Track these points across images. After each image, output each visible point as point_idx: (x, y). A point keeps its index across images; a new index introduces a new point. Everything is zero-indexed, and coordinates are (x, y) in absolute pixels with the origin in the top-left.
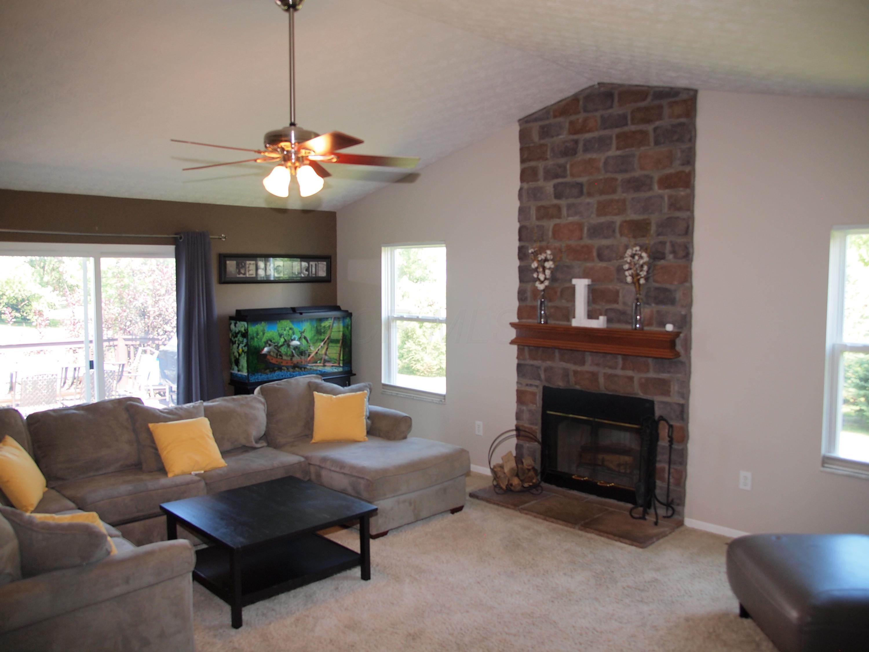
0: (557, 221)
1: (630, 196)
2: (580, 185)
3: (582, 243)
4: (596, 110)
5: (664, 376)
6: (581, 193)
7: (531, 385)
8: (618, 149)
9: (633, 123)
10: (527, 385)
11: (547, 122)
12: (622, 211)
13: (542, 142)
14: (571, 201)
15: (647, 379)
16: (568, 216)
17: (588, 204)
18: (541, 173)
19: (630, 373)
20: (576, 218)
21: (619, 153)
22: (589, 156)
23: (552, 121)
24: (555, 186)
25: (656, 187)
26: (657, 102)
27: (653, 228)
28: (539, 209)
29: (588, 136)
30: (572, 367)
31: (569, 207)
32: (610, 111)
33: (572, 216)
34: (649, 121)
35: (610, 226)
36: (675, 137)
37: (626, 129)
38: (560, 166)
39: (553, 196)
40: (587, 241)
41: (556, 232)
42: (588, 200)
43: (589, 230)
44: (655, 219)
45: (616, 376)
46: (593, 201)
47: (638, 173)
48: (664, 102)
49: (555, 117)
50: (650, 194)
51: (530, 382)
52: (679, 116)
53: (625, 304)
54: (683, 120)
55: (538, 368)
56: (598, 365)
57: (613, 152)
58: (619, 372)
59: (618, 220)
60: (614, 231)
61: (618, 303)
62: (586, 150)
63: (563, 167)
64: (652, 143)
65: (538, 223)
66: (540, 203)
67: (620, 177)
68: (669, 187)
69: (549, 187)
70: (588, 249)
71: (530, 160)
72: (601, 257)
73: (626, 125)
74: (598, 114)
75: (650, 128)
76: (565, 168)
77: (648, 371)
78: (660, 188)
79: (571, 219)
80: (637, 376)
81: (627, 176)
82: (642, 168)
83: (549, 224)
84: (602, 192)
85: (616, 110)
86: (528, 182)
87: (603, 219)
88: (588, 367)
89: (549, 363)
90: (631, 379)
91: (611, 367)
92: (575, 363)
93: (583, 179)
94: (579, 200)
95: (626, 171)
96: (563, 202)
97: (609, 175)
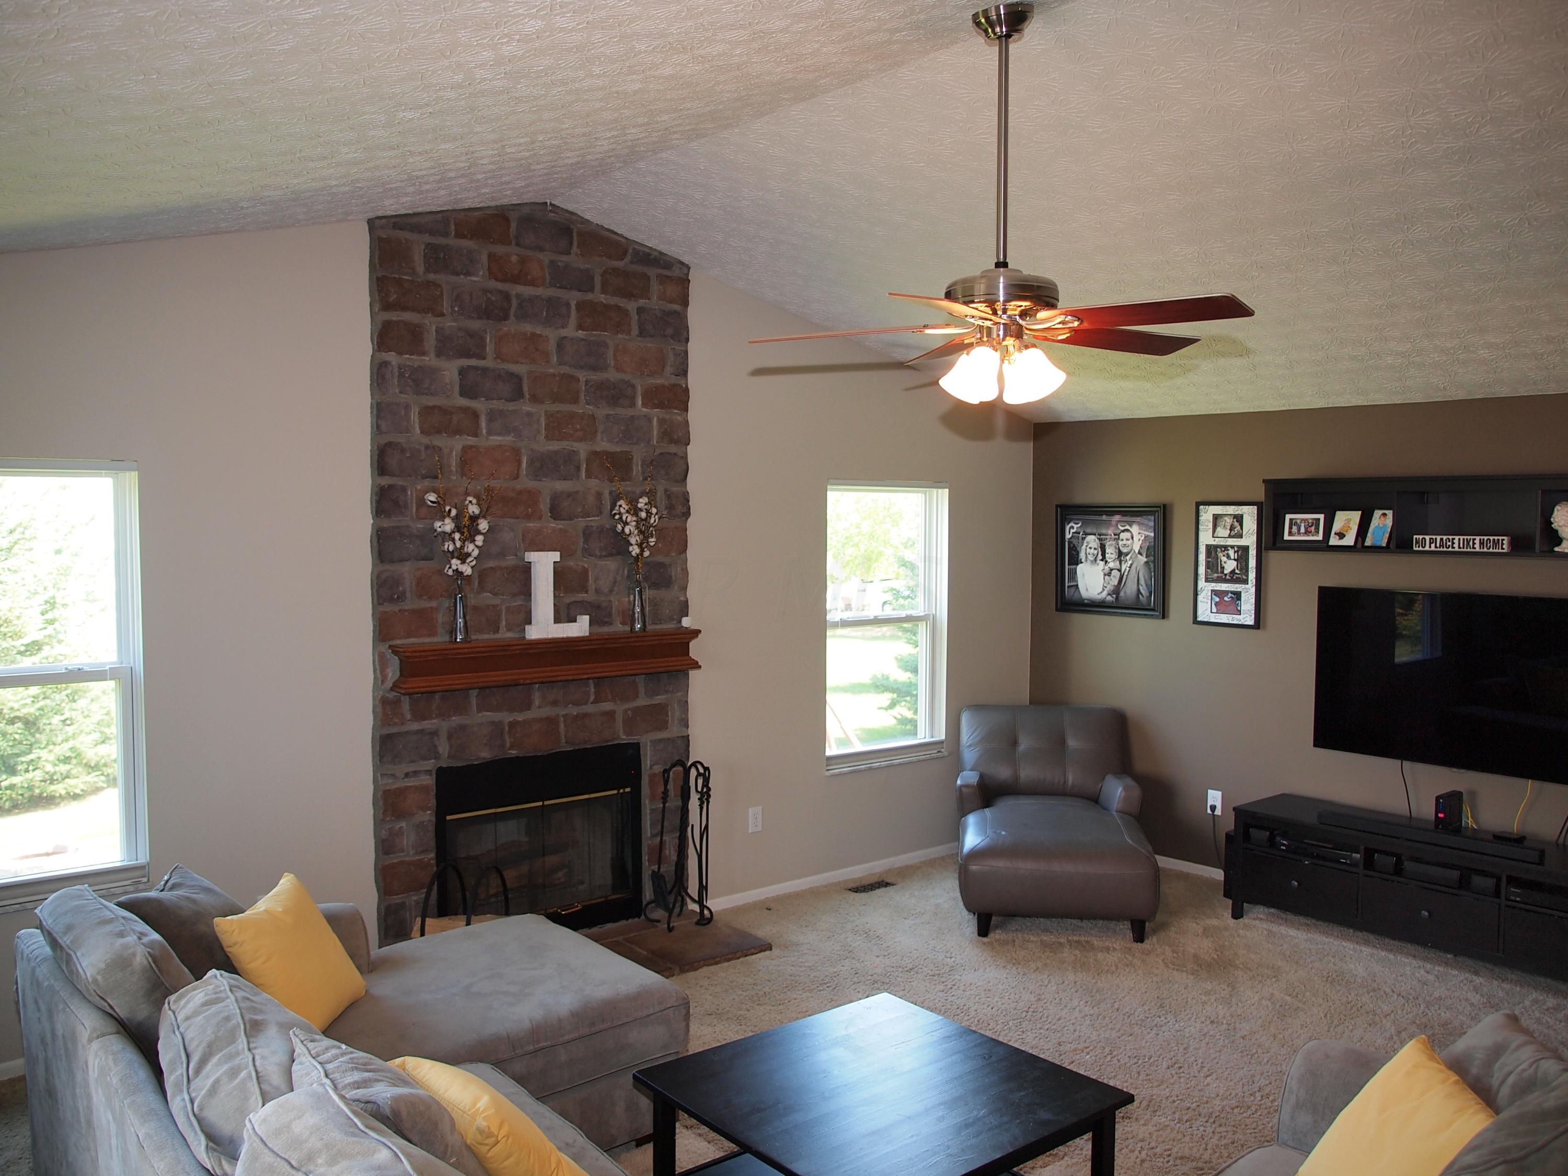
0: (471, 440)
1: (602, 411)
2: (516, 379)
3: (519, 485)
4: (541, 249)
5: (659, 699)
6: (518, 395)
7: (416, 773)
8: (580, 327)
9: (604, 291)
10: (407, 775)
11: (441, 241)
12: (589, 435)
13: (431, 277)
14: (496, 404)
15: (635, 710)
16: (490, 433)
17: (529, 414)
18: (431, 340)
19: (607, 706)
20: (508, 439)
21: (581, 334)
22: (528, 328)
23: (452, 241)
24: (463, 372)
25: (639, 402)
26: (639, 268)
27: (637, 469)
28: (427, 411)
29: (527, 291)
30: (506, 717)
31: (492, 416)
32: (564, 258)
33: (499, 434)
34: (630, 296)
35: (570, 457)
36: (669, 331)
37: (590, 296)
38: (471, 334)
39: (457, 389)
40: (526, 482)
41: (467, 460)
42: (527, 408)
43: (531, 462)
44: (638, 454)
45: (586, 715)
46: (539, 411)
47: (612, 375)
48: (652, 272)
49: (459, 235)
50: (630, 412)
51: (411, 768)
52: (671, 302)
53: (597, 591)
54: (676, 307)
55: (434, 733)
56: (555, 703)
57: (571, 331)
58: (589, 708)
59: (583, 449)
60: (578, 468)
61: (587, 592)
62: (523, 316)
63: (477, 338)
64: (635, 331)
65: (426, 440)
66: (431, 401)
67: (582, 376)
68: (660, 406)
69: (450, 370)
70: (532, 497)
71: (405, 309)
72: (555, 513)
73: (592, 290)
74: (546, 257)
75: (631, 306)
76: (483, 339)
77: (636, 696)
78: (644, 405)
79: (496, 439)
80: (620, 709)
81: (595, 377)
82: (618, 369)
83: (455, 446)
84: (557, 399)
85: (575, 260)
86: (400, 353)
87: (555, 446)
88: (539, 710)
89: (456, 720)
90: (611, 715)
91: (576, 704)
92: (511, 710)
93: (521, 369)
94: (511, 406)
95: (595, 368)
96: (479, 405)
97: (565, 369)
